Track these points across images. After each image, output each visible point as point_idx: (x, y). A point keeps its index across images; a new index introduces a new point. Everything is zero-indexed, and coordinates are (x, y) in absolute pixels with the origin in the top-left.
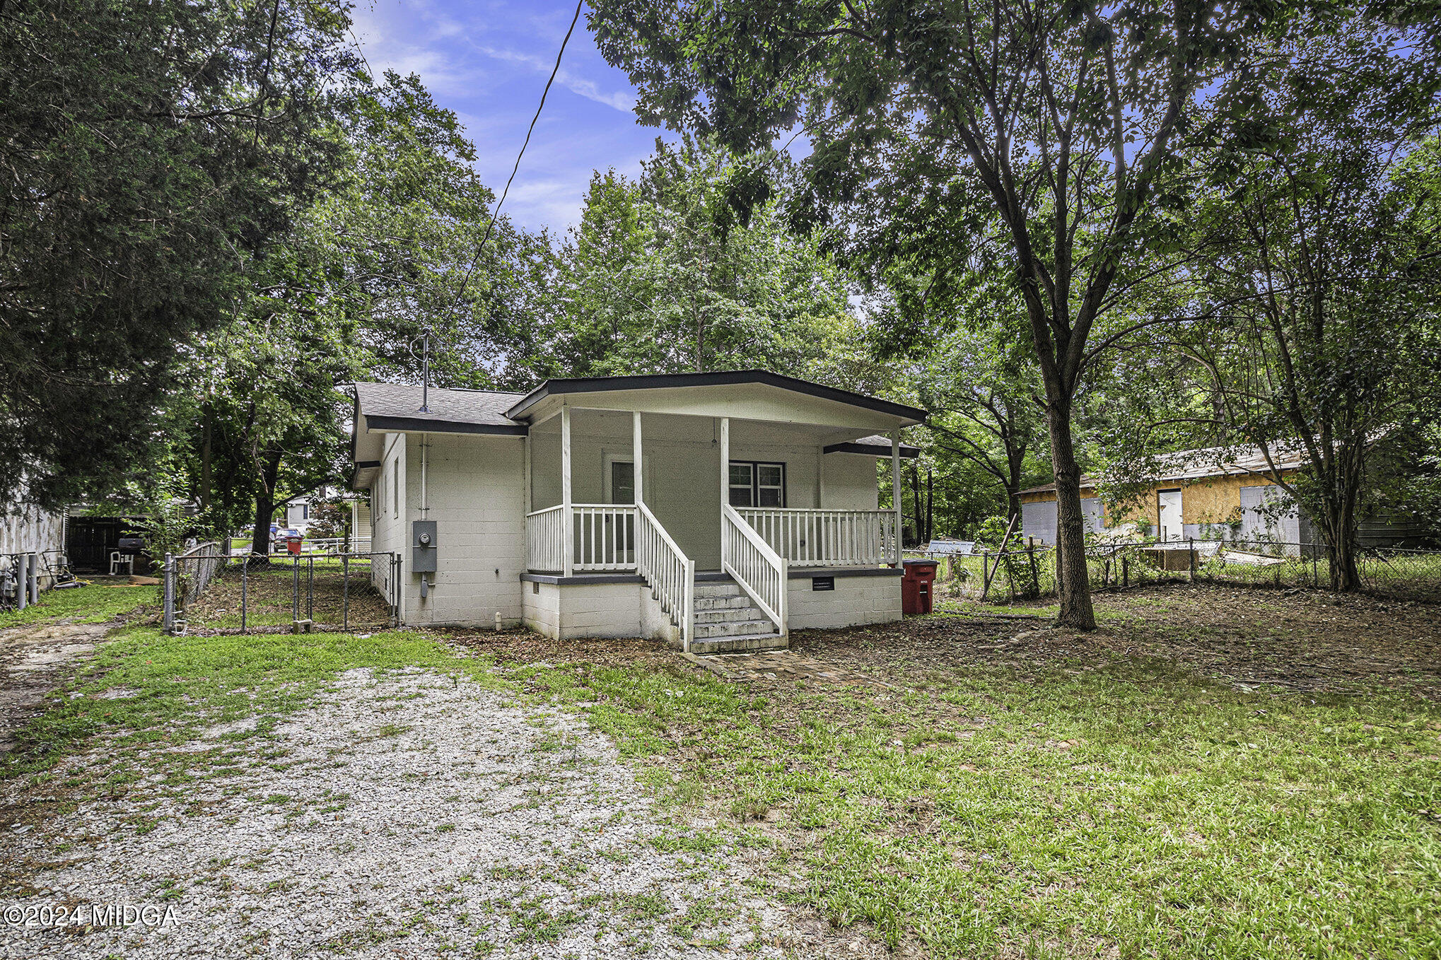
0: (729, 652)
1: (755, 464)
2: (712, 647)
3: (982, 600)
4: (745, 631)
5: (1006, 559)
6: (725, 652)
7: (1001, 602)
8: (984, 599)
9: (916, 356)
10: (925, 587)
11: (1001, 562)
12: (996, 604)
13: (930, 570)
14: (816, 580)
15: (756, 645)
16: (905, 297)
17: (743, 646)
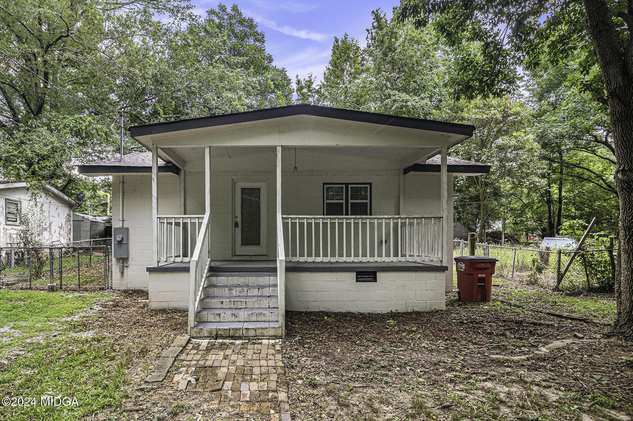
0: (226, 338)
1: (347, 185)
2: (210, 332)
3: (554, 290)
4: (254, 318)
5: (583, 256)
6: (222, 337)
7: (574, 292)
8: (557, 289)
9: (498, 94)
10: (482, 280)
11: (577, 258)
12: (567, 295)
13: (489, 265)
14: (358, 273)
15: (252, 333)
16: (487, 45)
17: (240, 333)
